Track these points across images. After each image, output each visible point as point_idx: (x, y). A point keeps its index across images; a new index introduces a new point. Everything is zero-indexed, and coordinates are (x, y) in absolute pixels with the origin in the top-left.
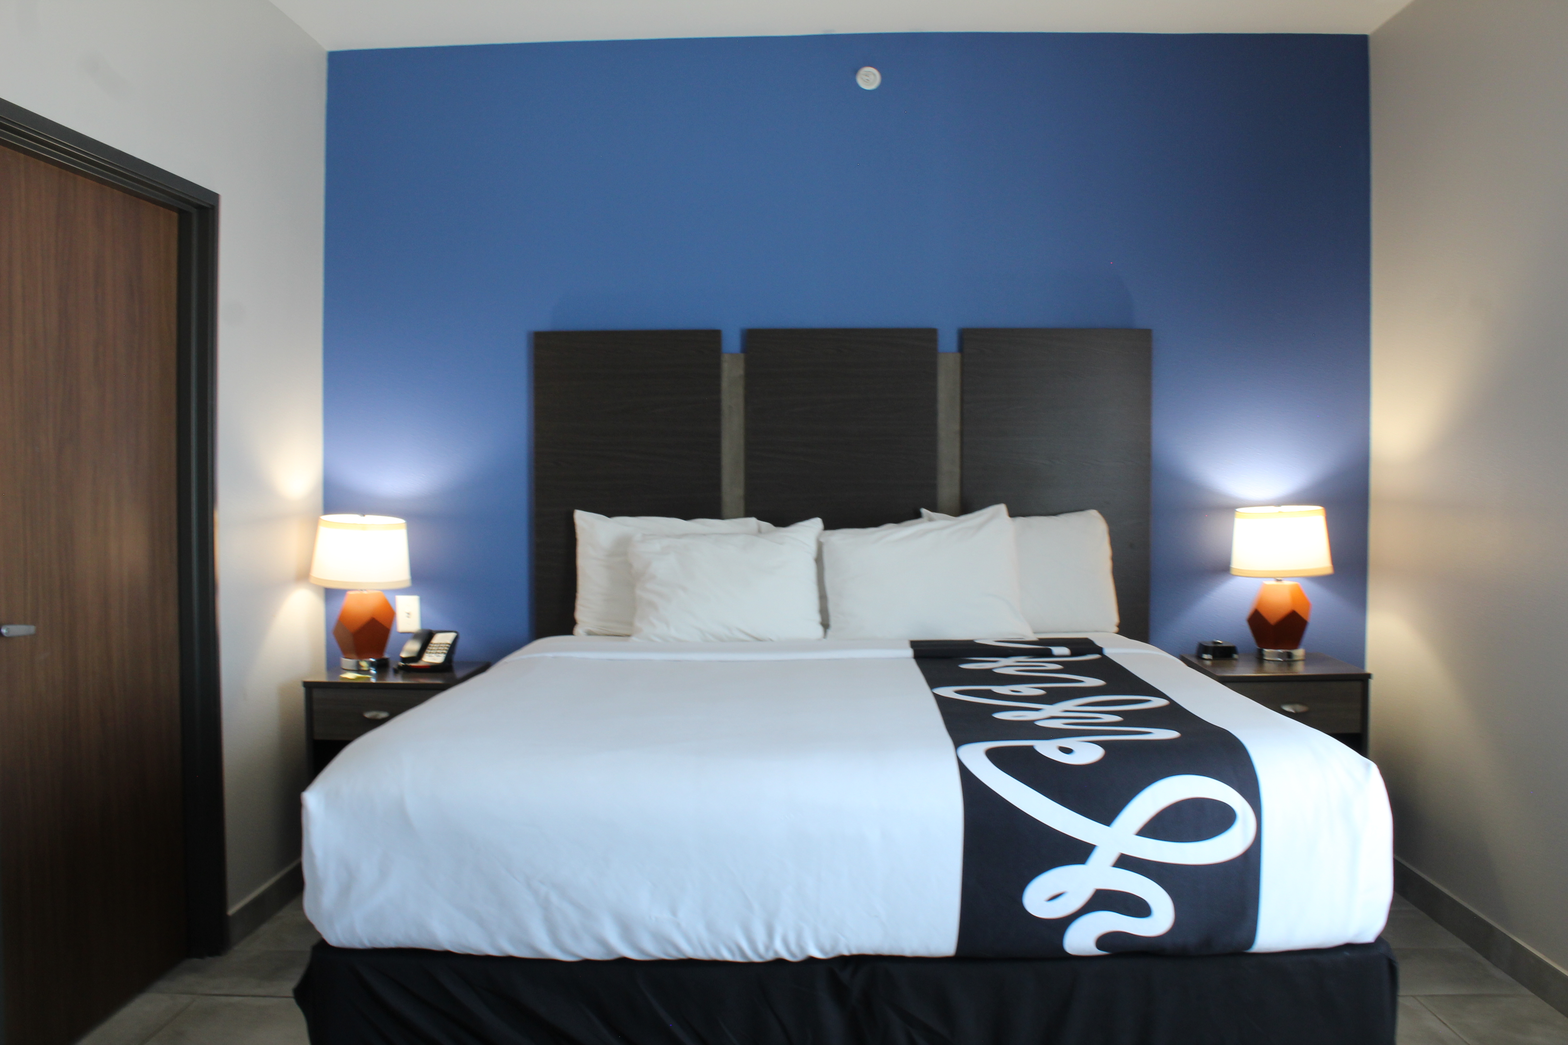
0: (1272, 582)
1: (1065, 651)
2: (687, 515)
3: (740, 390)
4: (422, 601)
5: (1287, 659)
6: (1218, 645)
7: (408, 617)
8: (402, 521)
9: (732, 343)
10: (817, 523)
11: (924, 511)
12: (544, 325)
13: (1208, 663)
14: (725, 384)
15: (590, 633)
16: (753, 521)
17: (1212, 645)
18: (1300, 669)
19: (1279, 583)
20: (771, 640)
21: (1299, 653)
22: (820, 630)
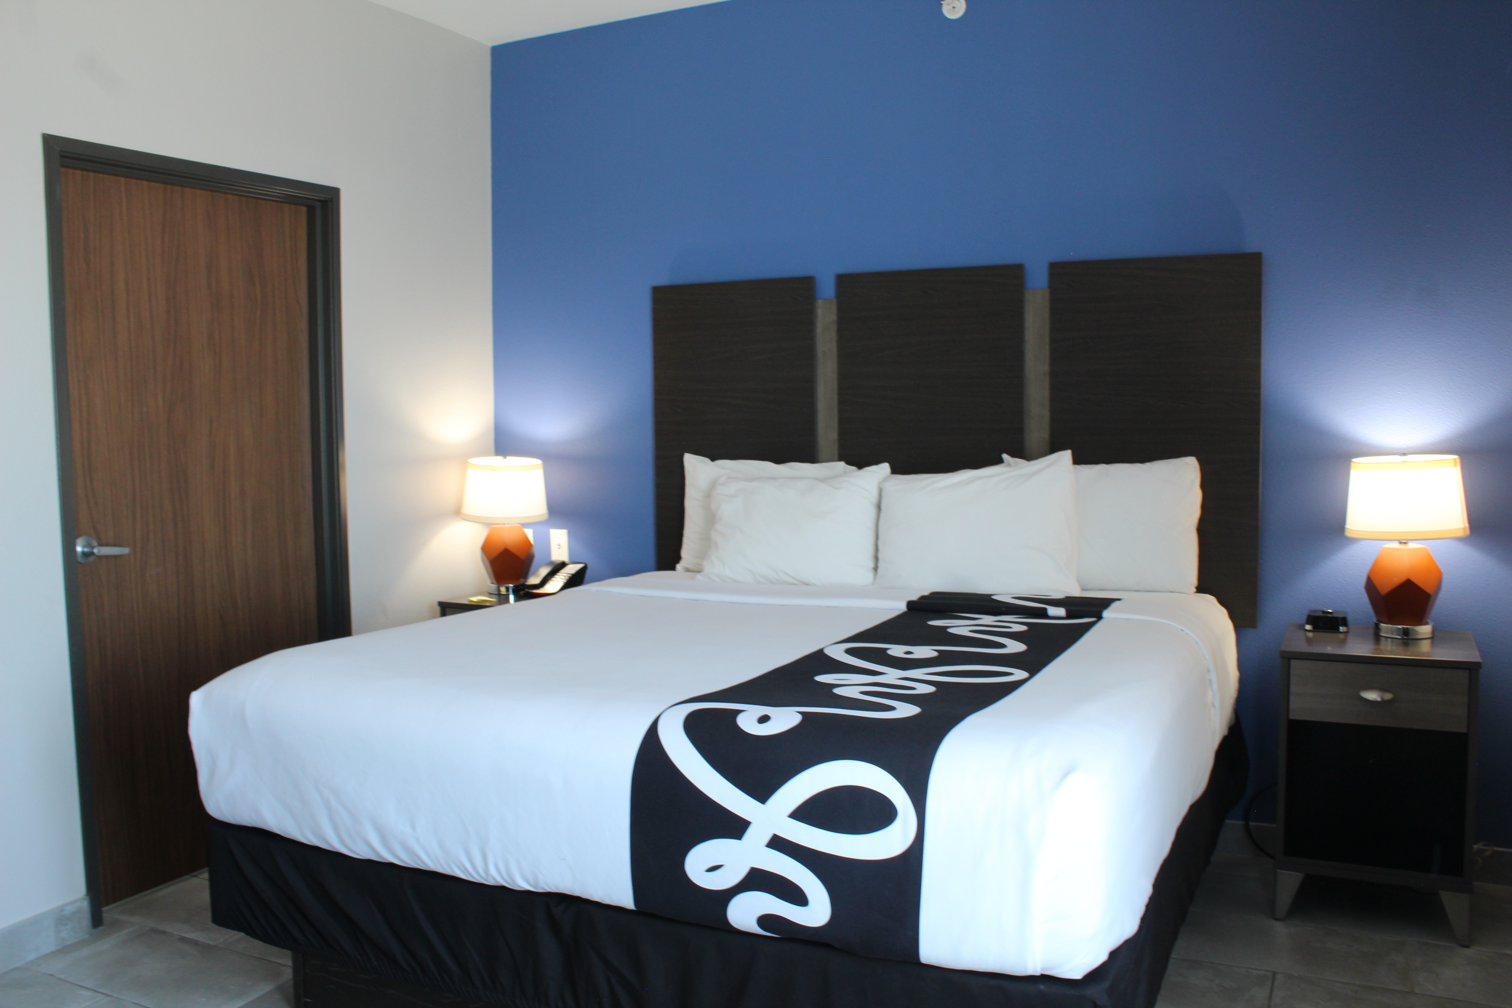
0: (1396, 545)
1: (1061, 612)
2: (779, 459)
3: (833, 334)
4: (569, 534)
5: (1405, 637)
6: (1330, 615)
7: (559, 549)
8: (539, 462)
9: (827, 289)
10: (885, 468)
11: (1005, 456)
12: (663, 280)
13: (1310, 635)
14: (819, 329)
15: (688, 570)
16: (842, 464)
17: (1321, 614)
18: (1425, 650)
19: (1403, 547)
20: (815, 585)
21: (1425, 630)
22: (869, 577)
